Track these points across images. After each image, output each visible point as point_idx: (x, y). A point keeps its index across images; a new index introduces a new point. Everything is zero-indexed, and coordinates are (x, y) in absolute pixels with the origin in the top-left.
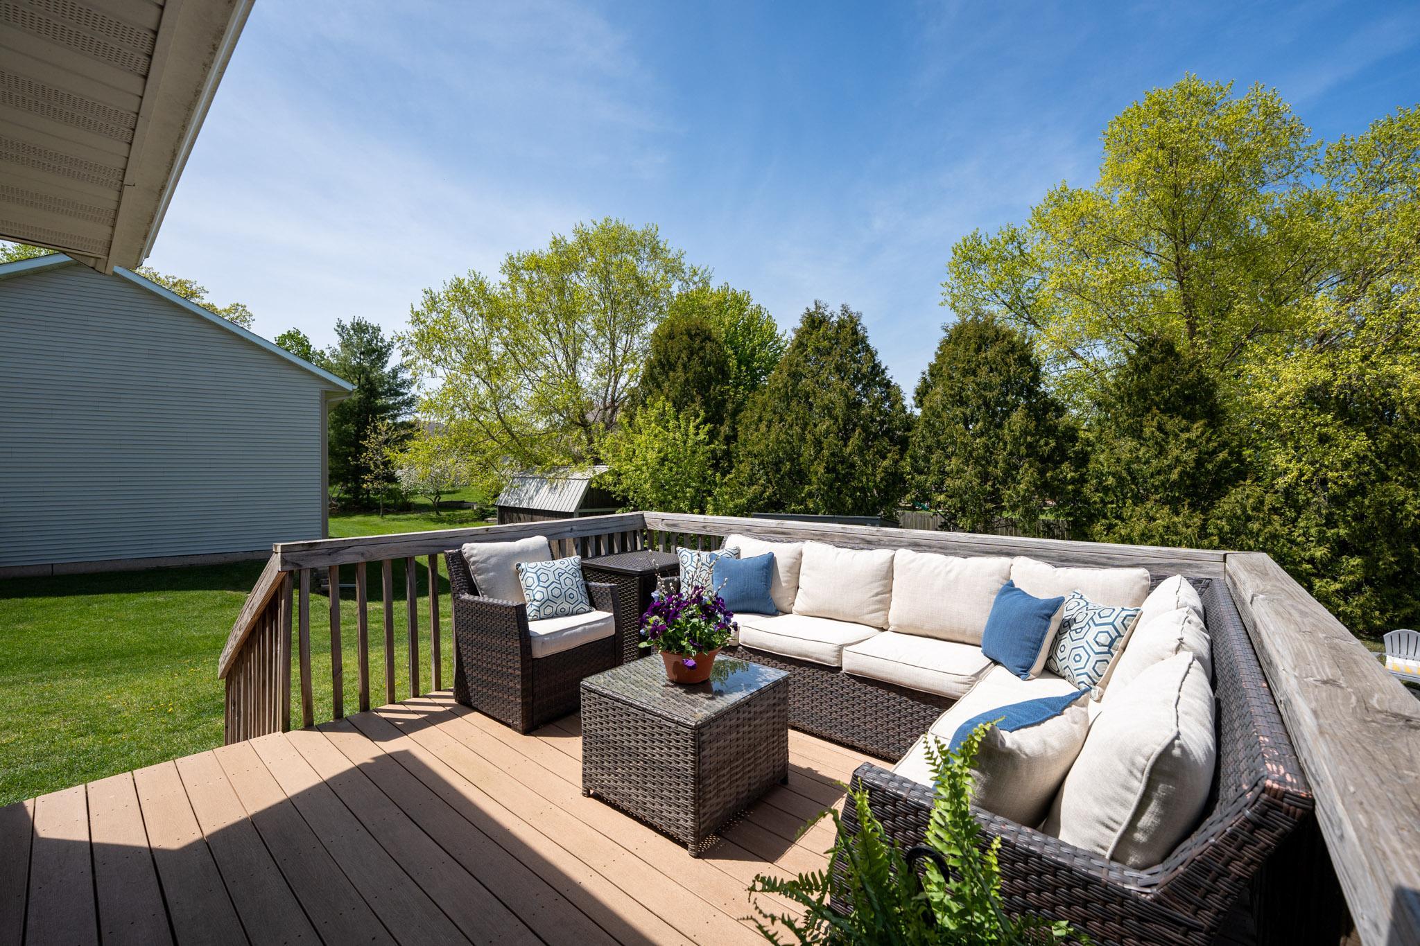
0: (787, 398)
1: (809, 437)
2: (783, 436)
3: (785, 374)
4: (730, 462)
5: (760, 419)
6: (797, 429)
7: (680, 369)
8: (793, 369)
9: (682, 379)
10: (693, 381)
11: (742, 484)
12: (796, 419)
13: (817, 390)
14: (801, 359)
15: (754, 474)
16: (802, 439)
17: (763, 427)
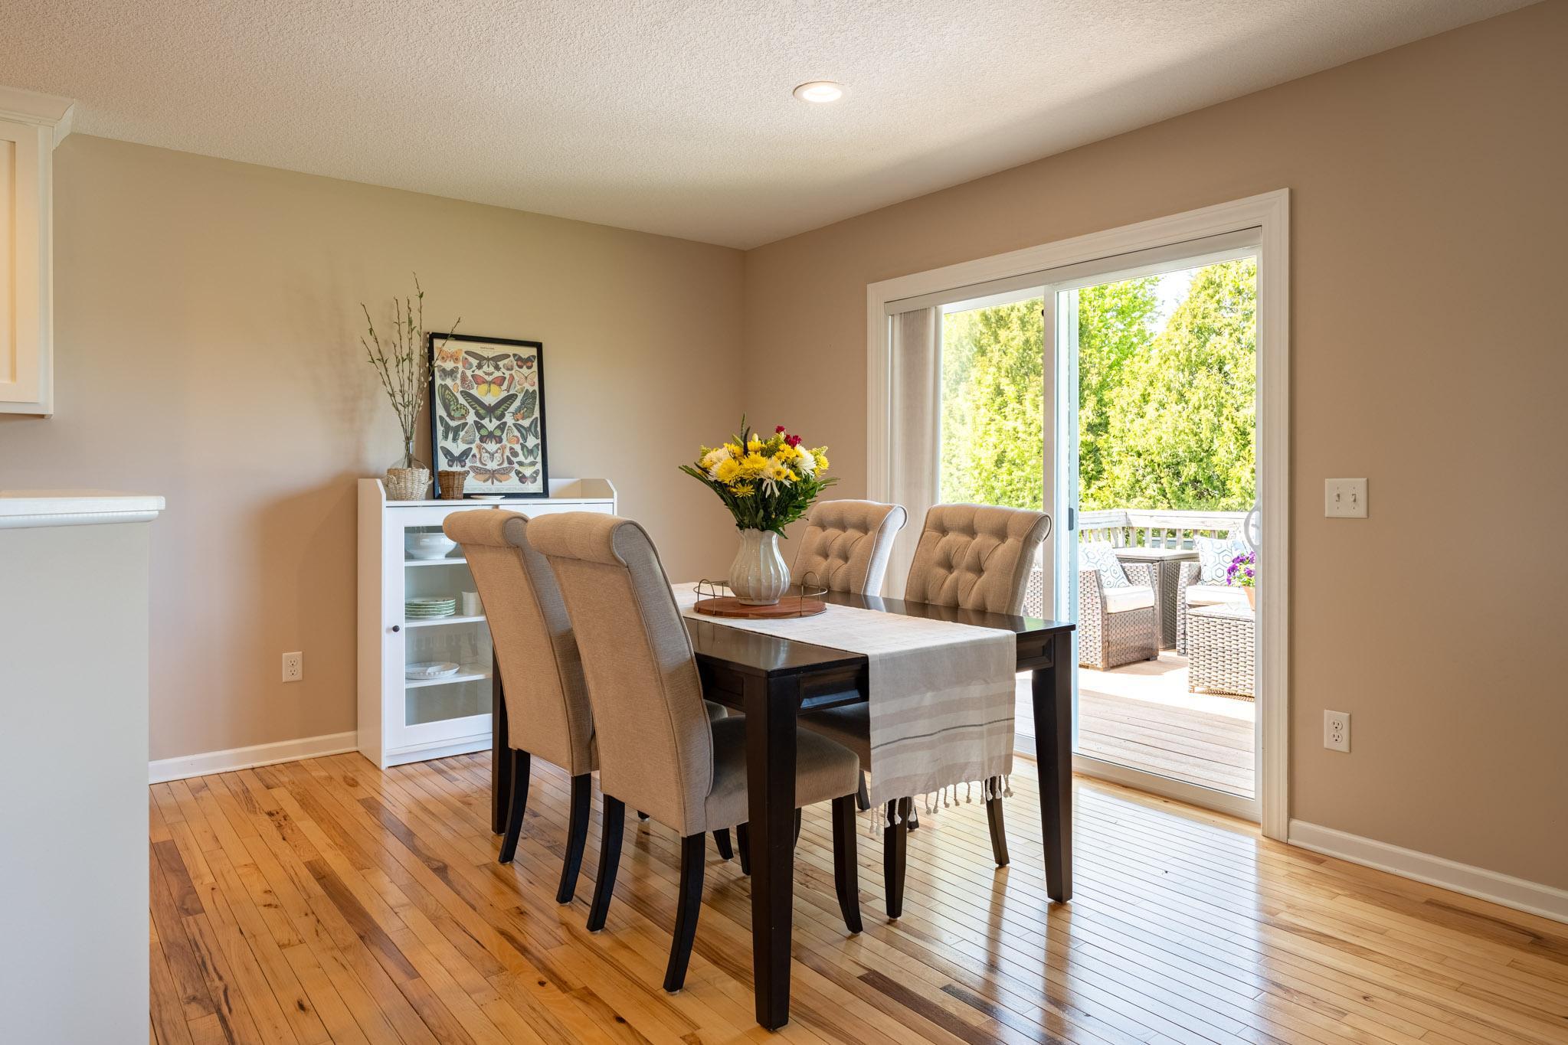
0: (1192, 367)
1: (1227, 426)
2: (1183, 425)
3: (1184, 331)
4: (1097, 462)
5: (1145, 398)
6: (1206, 415)
7: (1015, 324)
8: (1199, 321)
9: (1019, 341)
10: (1036, 343)
11: (1117, 494)
12: (1205, 399)
13: (1239, 353)
14: (1212, 305)
15: (1138, 481)
16: (1216, 428)
17: (1150, 410)
